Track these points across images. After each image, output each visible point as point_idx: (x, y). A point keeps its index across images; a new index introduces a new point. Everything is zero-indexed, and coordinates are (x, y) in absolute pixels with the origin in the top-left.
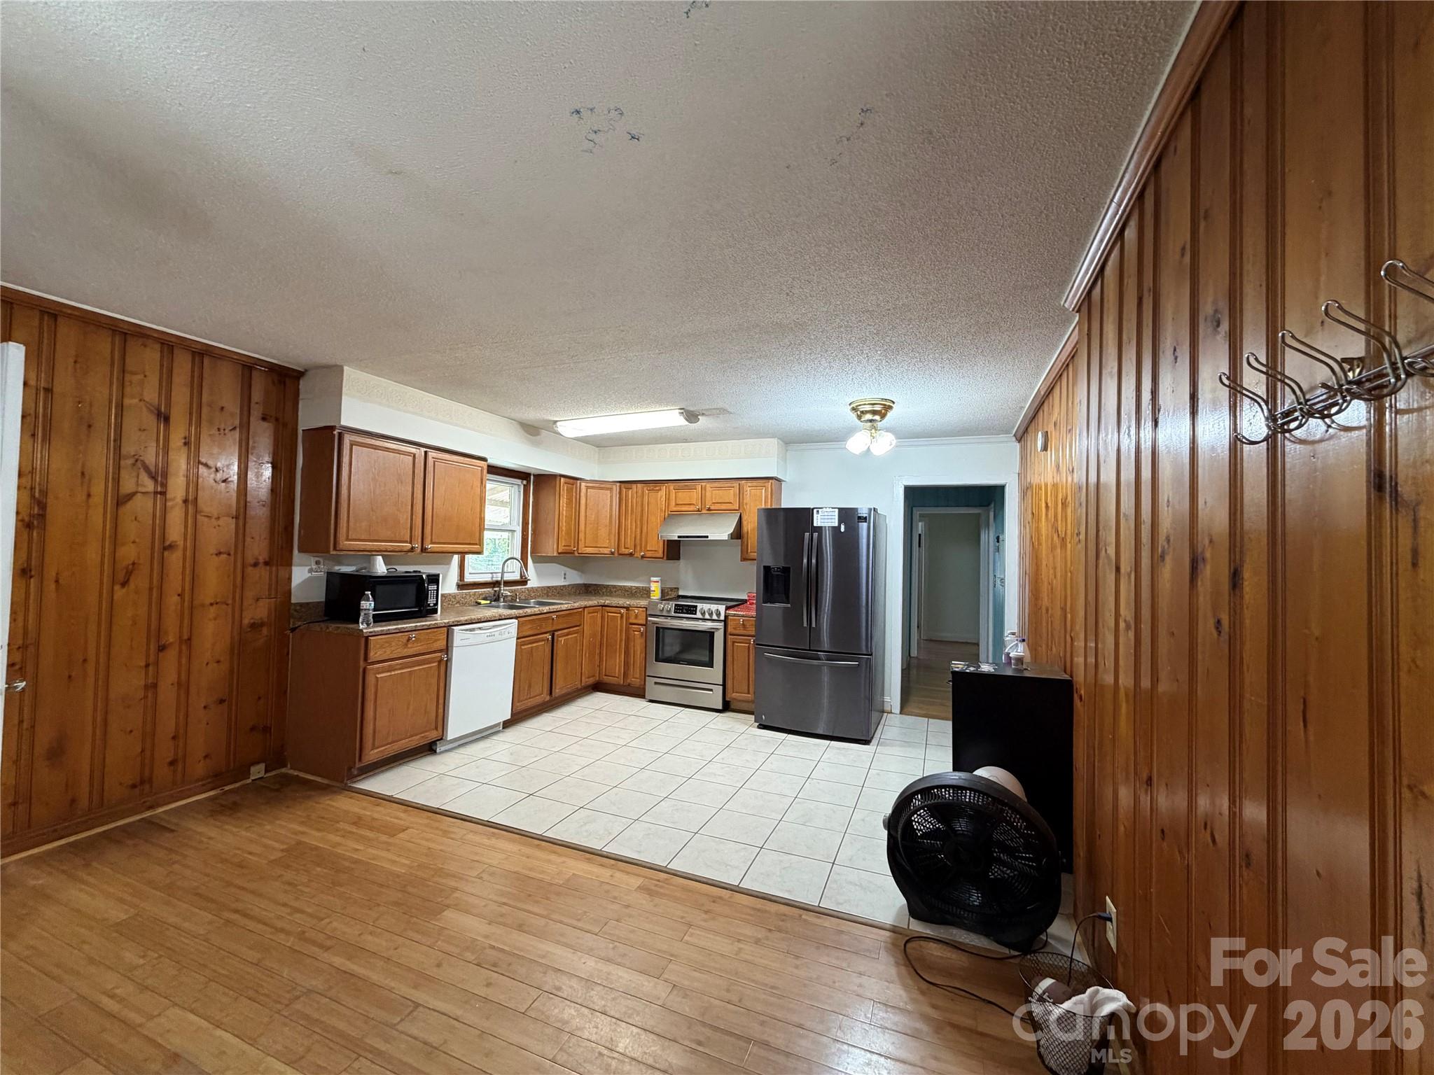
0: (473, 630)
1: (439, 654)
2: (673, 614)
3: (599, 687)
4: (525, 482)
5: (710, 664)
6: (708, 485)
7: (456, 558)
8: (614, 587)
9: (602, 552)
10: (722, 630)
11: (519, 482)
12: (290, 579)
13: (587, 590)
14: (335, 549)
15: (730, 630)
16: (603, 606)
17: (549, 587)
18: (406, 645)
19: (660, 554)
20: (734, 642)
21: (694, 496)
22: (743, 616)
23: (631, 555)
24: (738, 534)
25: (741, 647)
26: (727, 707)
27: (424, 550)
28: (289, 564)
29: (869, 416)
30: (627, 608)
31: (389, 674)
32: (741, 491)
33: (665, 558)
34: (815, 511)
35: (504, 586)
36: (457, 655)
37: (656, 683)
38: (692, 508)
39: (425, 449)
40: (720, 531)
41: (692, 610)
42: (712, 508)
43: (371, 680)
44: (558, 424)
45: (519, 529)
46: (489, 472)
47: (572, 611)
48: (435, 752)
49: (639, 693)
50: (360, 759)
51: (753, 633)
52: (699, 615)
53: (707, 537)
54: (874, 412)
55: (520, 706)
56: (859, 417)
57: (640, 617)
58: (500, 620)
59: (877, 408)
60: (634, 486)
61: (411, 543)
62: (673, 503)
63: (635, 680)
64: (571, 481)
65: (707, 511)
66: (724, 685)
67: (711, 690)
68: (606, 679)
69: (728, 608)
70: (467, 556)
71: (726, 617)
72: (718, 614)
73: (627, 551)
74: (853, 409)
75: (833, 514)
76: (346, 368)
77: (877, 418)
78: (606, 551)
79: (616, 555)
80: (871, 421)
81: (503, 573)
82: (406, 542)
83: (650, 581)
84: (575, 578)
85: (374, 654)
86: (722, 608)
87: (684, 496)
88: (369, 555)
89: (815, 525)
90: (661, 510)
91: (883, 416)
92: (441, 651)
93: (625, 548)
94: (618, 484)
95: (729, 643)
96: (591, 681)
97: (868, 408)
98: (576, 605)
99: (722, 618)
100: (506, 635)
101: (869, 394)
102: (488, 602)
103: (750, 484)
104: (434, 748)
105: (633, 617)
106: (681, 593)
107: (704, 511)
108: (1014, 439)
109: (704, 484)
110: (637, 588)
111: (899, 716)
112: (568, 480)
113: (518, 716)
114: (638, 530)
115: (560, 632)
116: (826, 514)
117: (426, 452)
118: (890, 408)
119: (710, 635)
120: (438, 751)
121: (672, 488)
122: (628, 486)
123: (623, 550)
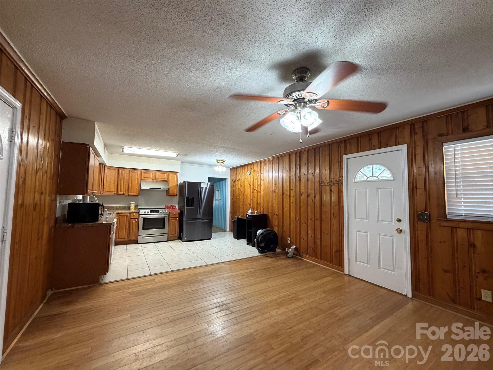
2: (149, 213)
5: (164, 228)
6: (157, 172)
9: (111, 193)
10: (168, 217)
14: (86, 193)
15: (170, 216)
19: (137, 194)
20: (172, 220)
21: (150, 175)
23: (123, 194)
25: (174, 221)
26: (168, 240)
27: (93, 193)
29: (221, 163)
30: (129, 213)
32: (169, 175)
34: (201, 183)
37: (142, 237)
38: (150, 179)
41: (157, 212)
42: (158, 179)
44: (125, 148)
49: (136, 242)
51: (178, 217)
52: (160, 213)
53: (161, 189)
54: (222, 162)
56: (218, 162)
57: (135, 216)
60: (125, 170)
62: (143, 176)
63: (133, 238)
66: (168, 233)
67: (164, 235)
71: (169, 213)
72: (166, 212)
73: (122, 193)
74: (217, 161)
76: (96, 123)
78: (113, 193)
79: (116, 194)
80: (220, 164)
83: (131, 204)
86: (168, 210)
87: (147, 175)
89: (201, 187)
90: (138, 179)
93: (121, 192)
94: (118, 168)
95: (170, 220)
101: (221, 158)
103: (171, 173)
105: (132, 216)
106: (139, 207)
107: (155, 180)
109: (155, 172)
110: (120, 206)
114: (127, 185)
116: (204, 184)
117: (95, 155)
118: (225, 162)
119: (164, 219)
121: (143, 172)
122: (123, 169)
123: (120, 193)
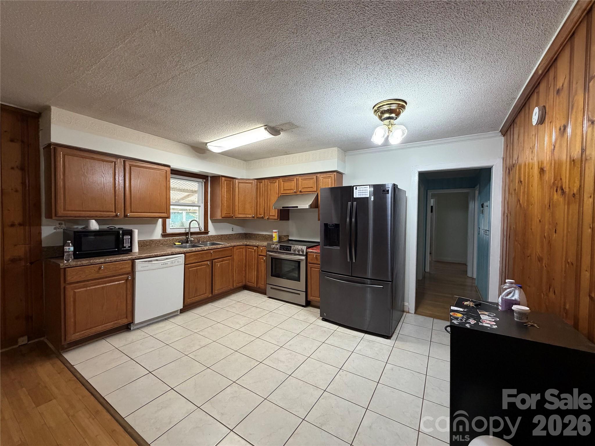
0: (151, 261)
1: (126, 276)
2: (279, 250)
3: (246, 288)
4: (204, 180)
5: (298, 279)
6: (300, 178)
7: (160, 221)
8: (258, 234)
9: (248, 217)
10: (305, 261)
11: (201, 180)
12: (40, 233)
13: (246, 236)
14: (56, 216)
15: (309, 260)
16: (246, 245)
17: (222, 235)
18: (98, 272)
19: (276, 217)
20: (311, 268)
21: (293, 184)
22: (316, 253)
23: (262, 218)
24: (315, 205)
25: (315, 271)
26: (308, 304)
27: (126, 216)
28: (39, 225)
29: (387, 115)
30: (257, 247)
31: (85, 289)
32: (317, 180)
33: (279, 220)
34: (355, 187)
35: (191, 235)
36: (139, 276)
37: (271, 288)
38: (292, 191)
39: (123, 159)
40: (305, 204)
41: (288, 249)
42: (302, 191)
43: (70, 293)
44: (208, 144)
45: (202, 205)
46: (171, 173)
47: (224, 249)
48: (130, 329)
49: (264, 292)
50: (65, 339)
51: (321, 263)
52: (292, 252)
53: (297, 207)
55: (189, 301)
56: (380, 117)
57: (263, 252)
58: (172, 255)
59: (394, 107)
60: (263, 181)
61: (115, 212)
62: (282, 189)
63: (261, 285)
64: (229, 179)
65: (299, 194)
66: (306, 292)
67: (299, 294)
68: (249, 284)
69: (307, 249)
70: (167, 219)
71: (306, 253)
72: (303, 252)
73: (261, 216)
74: (376, 111)
75: (366, 189)
76: (53, 108)
77: (393, 115)
78: (250, 216)
79: (256, 218)
80: (389, 119)
81: (190, 228)
82: (112, 212)
83: (272, 232)
84: (239, 230)
85: (69, 279)
86: (304, 248)
87: (287, 185)
88: (86, 220)
89: (355, 197)
90: (277, 193)
91: (398, 114)
92: (128, 274)
93: (260, 214)
94: (256, 180)
95: (309, 268)
96: (240, 285)
97: (386, 108)
98: (228, 245)
99: (305, 254)
100: (177, 263)
101: (387, 97)
102: (181, 244)
103: (322, 176)
104: (129, 327)
105: (260, 252)
106: (290, 238)
107: (298, 193)
108: (500, 134)
109: (298, 177)
111: (413, 315)
112: (227, 179)
113: (187, 307)
114: (266, 205)
115: (216, 260)
116: (362, 189)
117: (124, 161)
118: (403, 107)
119: (298, 263)
120: (132, 328)
121: (282, 181)
122: (260, 181)
123: (259, 216)
